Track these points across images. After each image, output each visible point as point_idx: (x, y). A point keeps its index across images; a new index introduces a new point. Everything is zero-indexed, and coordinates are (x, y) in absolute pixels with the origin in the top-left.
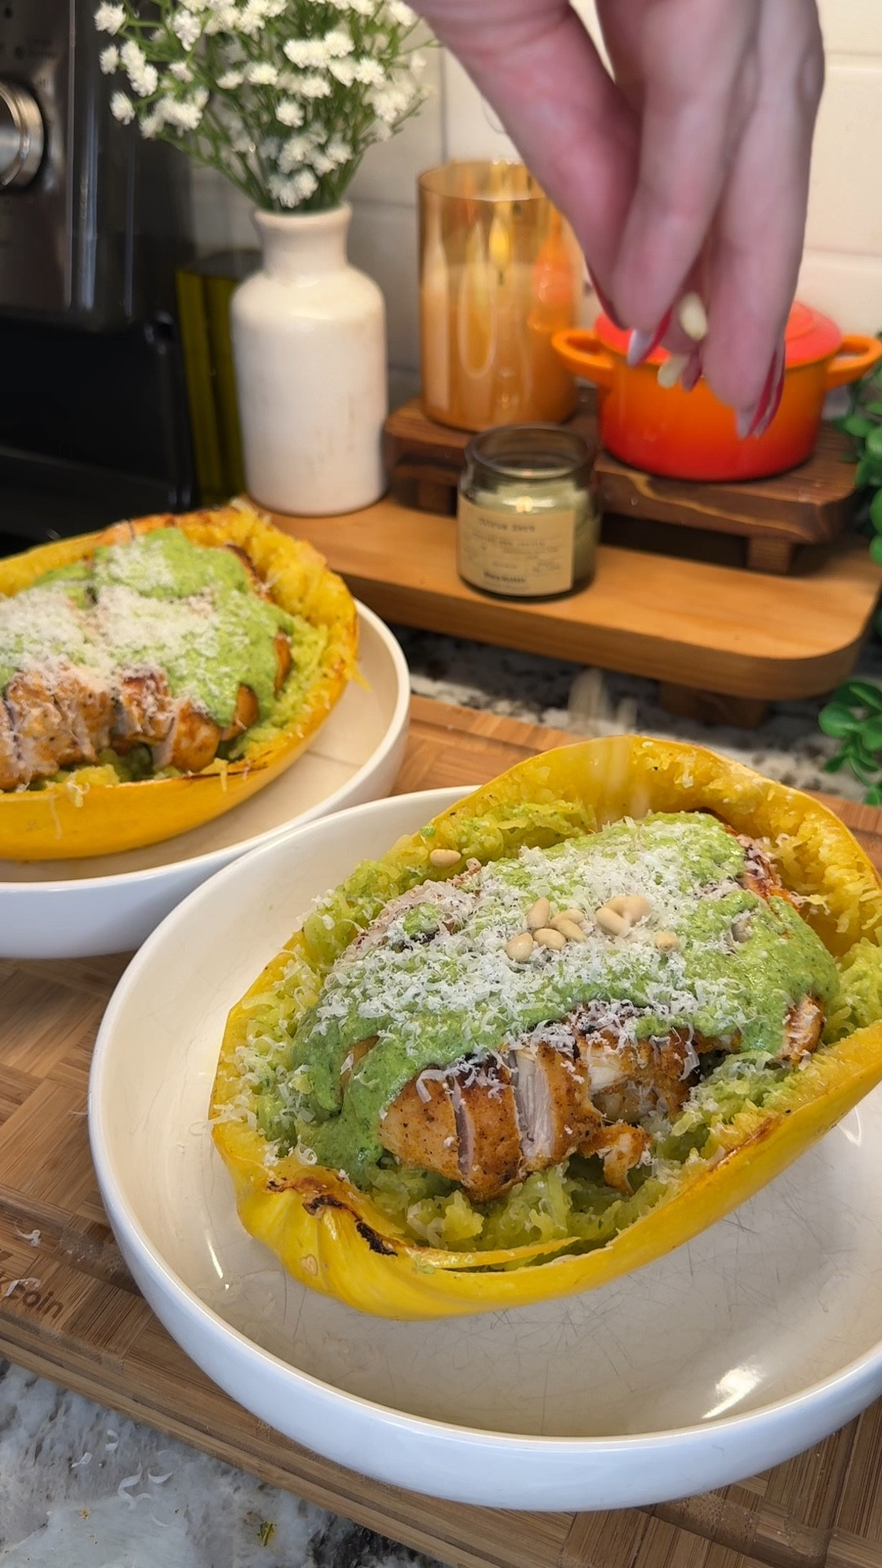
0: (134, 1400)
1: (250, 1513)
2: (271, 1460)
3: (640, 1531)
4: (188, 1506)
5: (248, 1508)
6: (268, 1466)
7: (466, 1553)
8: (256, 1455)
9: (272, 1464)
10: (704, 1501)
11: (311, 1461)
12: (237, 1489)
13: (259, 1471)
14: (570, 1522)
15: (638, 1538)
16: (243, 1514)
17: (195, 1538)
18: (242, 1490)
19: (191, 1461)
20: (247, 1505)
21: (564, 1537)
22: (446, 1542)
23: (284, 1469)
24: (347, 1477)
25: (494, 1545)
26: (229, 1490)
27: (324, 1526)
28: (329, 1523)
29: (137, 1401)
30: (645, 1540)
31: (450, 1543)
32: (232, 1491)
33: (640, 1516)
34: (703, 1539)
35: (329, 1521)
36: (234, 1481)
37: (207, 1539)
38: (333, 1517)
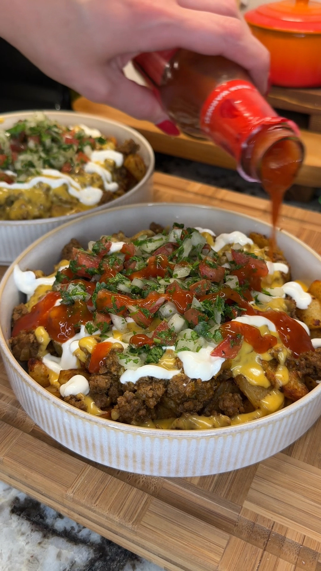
0: (9, 476)
1: (32, 557)
2: (73, 510)
3: (259, 559)
4: (2, 550)
5: (32, 554)
6: (72, 513)
7: (168, 563)
8: (66, 507)
9: (74, 512)
10: (291, 544)
11: (92, 513)
12: (27, 543)
13: (68, 514)
14: (223, 552)
15: (258, 562)
16: (28, 556)
17: (3, 568)
18: (30, 544)
19: (7, 527)
20: (31, 552)
21: (219, 560)
22: (158, 556)
23: (80, 515)
24: (110, 522)
25: (182, 561)
26: (23, 543)
27: (68, 566)
28: (71, 565)
29: (11, 478)
30: (261, 563)
31: (160, 557)
32: (25, 544)
33: (258, 551)
34: (291, 564)
35: (71, 563)
36: (27, 539)
37: (8, 569)
38: (74, 562)
